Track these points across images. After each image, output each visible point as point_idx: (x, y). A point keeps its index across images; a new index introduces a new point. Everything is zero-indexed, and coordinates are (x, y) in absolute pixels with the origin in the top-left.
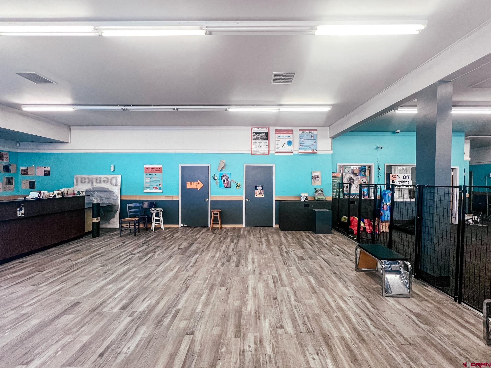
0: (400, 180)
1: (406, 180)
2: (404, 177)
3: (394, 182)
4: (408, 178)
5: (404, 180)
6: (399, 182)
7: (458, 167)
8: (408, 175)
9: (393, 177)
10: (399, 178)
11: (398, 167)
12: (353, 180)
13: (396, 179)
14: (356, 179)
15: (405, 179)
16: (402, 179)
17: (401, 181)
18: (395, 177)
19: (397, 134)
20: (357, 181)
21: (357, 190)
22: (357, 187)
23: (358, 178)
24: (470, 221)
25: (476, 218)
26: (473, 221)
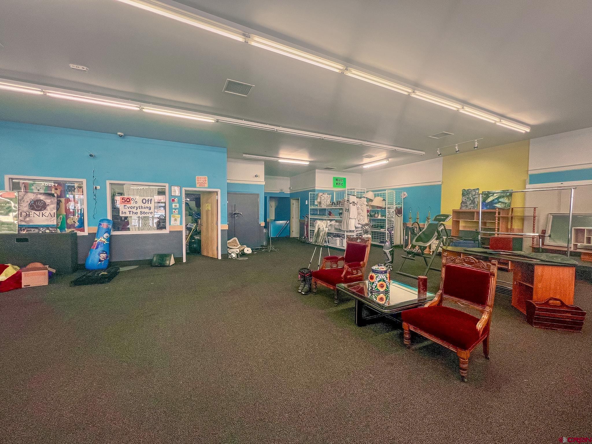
0: (137, 205)
1: (147, 205)
2: (144, 201)
3: (127, 207)
4: (149, 202)
5: (143, 205)
6: (135, 208)
7: (219, 191)
8: (150, 198)
9: (124, 201)
10: (136, 202)
12: (45, 203)
13: (130, 204)
14: (51, 201)
15: (145, 203)
16: (140, 204)
17: (139, 207)
18: (128, 200)
19: (121, 139)
20: (54, 206)
21: (52, 219)
22: (53, 216)
23: (55, 200)
24: (232, 254)
25: (248, 250)
26: (237, 254)
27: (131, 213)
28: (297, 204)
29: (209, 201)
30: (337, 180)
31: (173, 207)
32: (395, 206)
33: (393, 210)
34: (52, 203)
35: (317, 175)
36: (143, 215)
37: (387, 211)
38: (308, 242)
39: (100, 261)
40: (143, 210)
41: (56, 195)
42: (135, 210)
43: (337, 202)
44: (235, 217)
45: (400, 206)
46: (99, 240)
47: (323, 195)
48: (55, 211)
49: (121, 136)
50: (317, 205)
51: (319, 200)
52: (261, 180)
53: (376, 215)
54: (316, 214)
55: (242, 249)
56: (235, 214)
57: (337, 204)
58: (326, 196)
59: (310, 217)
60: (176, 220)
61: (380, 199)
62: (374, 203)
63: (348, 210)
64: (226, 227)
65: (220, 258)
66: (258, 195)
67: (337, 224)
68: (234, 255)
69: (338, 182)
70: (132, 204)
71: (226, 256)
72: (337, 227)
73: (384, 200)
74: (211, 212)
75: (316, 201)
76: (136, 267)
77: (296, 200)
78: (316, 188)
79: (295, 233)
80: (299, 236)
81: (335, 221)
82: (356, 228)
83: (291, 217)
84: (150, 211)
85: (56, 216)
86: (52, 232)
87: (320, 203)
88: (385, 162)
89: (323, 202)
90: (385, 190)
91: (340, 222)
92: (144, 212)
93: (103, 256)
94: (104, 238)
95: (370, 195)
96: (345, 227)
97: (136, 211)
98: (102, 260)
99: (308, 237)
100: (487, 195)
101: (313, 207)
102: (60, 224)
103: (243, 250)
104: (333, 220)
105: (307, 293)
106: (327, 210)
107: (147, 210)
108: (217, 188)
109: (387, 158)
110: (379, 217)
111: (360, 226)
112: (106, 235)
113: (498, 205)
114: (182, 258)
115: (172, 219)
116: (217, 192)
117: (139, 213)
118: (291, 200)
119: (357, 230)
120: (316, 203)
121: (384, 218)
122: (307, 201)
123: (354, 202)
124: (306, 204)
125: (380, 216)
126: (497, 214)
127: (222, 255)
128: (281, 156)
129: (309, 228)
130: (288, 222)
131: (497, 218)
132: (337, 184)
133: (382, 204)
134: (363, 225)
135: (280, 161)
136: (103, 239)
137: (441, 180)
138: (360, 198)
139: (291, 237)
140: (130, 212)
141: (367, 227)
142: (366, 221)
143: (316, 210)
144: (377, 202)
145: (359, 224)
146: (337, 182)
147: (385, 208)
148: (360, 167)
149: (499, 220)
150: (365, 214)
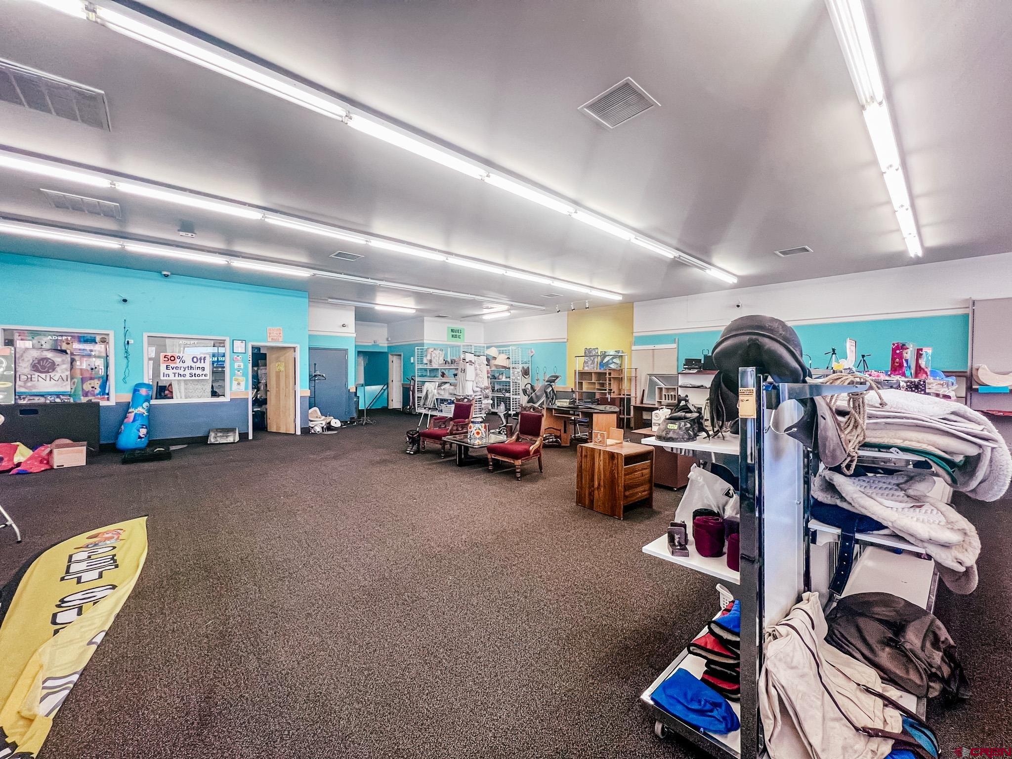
0: (185, 365)
1: (198, 365)
2: (195, 360)
3: (170, 368)
4: (202, 361)
5: (193, 365)
6: (182, 368)
7: (298, 346)
8: (203, 356)
9: (167, 359)
10: (183, 361)
11: (181, 342)
12: (53, 363)
13: (176, 363)
14: (63, 360)
15: (196, 362)
16: (189, 363)
17: (188, 367)
18: (172, 358)
19: (167, 279)
20: (67, 366)
21: (65, 384)
22: (65, 379)
23: (68, 358)
24: (316, 428)
25: (336, 423)
26: (323, 428)
27: (177, 375)
28: (398, 361)
29: (282, 359)
30: (452, 331)
31: (236, 367)
32: (521, 366)
33: (519, 370)
34: (63, 362)
35: (426, 324)
36: (193, 378)
37: (511, 372)
38: (414, 413)
39: (140, 437)
40: (193, 372)
41: (68, 352)
42: (182, 372)
43: (452, 361)
44: (315, 380)
45: (527, 365)
46: (136, 411)
47: (434, 351)
48: (68, 373)
49: (166, 276)
50: (427, 364)
51: (429, 358)
52: (351, 330)
53: (500, 377)
54: (425, 376)
55: (328, 421)
56: (315, 376)
57: (452, 363)
58: (437, 352)
59: (417, 379)
60: (239, 384)
61: (504, 356)
62: (497, 362)
63: (464, 371)
64: (308, 393)
65: (299, 432)
66: (346, 350)
67: (452, 387)
68: (318, 429)
69: (455, 333)
70: (178, 363)
71: (306, 431)
72: (451, 391)
73: (509, 358)
74: (284, 373)
75: (425, 358)
76: (185, 446)
77: (397, 357)
78: (425, 341)
79: (396, 403)
80: (401, 407)
81: (449, 384)
82: (474, 392)
83: (390, 381)
84: (204, 373)
85: (69, 379)
86: (64, 401)
87: (431, 361)
88: (507, 314)
89: (434, 360)
90: (509, 346)
91: (455, 385)
92: (195, 374)
93: (143, 431)
94: (143, 408)
95: (493, 352)
96: (461, 391)
97: (184, 373)
98: (142, 436)
99: (414, 405)
100: (604, 355)
101: (421, 366)
102: (73, 391)
103: (329, 423)
104: (447, 382)
105: (415, 453)
106: (440, 370)
107: (199, 372)
108: (295, 343)
109: (508, 310)
110: (504, 379)
111: (478, 389)
112: (145, 405)
113: (612, 366)
114: (247, 434)
115: (235, 383)
116: (294, 348)
117: (188, 375)
118: (390, 356)
119: (475, 394)
120: (425, 361)
121: (508, 380)
122: (412, 358)
123: (471, 361)
124: (412, 361)
125: (504, 377)
126: (608, 375)
127: (301, 429)
128: (377, 302)
129: (416, 395)
130: (386, 386)
131: (608, 379)
132: (453, 336)
133: (505, 363)
134: (483, 389)
135: (377, 308)
136: (142, 410)
137: (566, 337)
138: (478, 356)
139: (390, 407)
140: (175, 374)
141: (487, 391)
142: (486, 383)
143: (426, 370)
144: (501, 360)
145: (477, 387)
146: (453, 334)
147: (509, 368)
148: (480, 317)
149: (610, 380)
150: (485, 375)
